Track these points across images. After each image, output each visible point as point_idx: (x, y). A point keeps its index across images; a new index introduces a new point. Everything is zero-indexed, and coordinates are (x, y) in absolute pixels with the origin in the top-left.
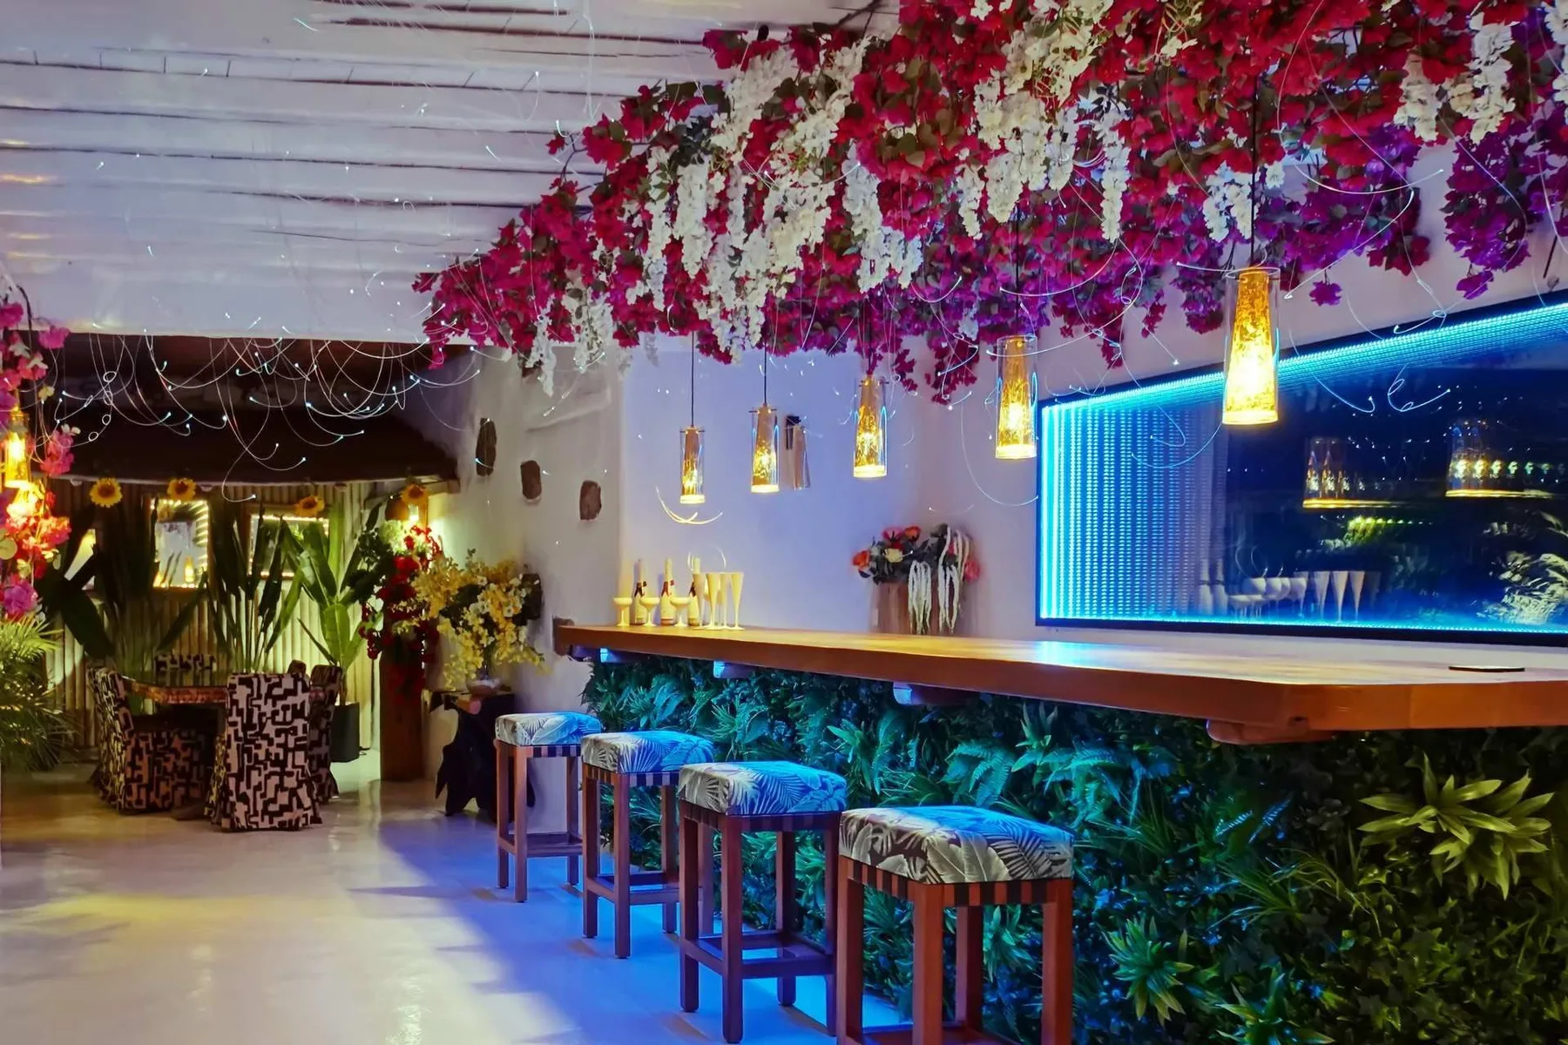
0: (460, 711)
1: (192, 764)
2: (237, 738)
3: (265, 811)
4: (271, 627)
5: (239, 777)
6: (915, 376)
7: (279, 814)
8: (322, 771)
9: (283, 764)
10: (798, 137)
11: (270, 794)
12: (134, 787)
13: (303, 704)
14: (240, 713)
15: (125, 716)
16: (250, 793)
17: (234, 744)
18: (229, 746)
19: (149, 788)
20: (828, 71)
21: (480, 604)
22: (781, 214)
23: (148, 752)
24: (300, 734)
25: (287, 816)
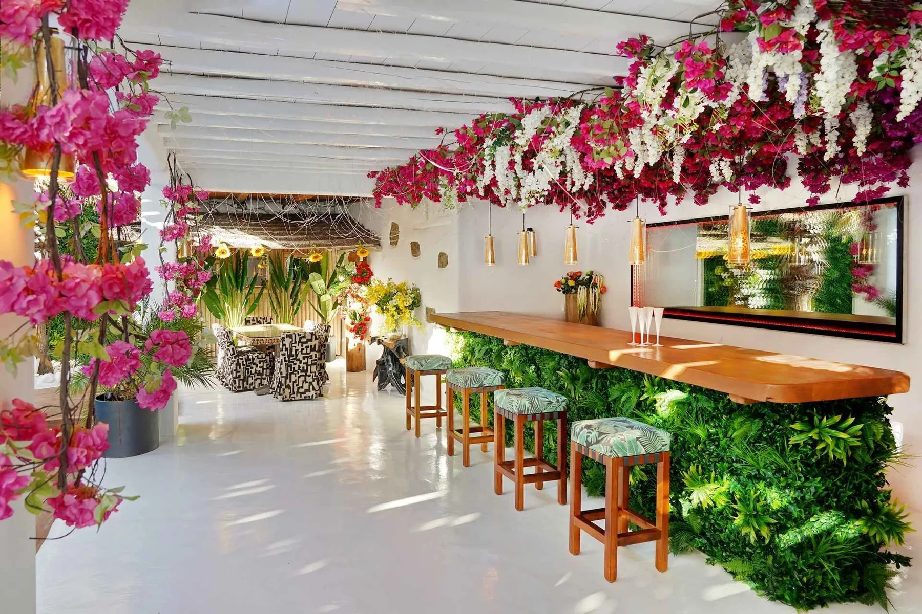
0: (384, 346)
1: (263, 369)
2: (285, 361)
3: (298, 392)
4: (295, 306)
5: (286, 377)
6: (580, 213)
7: (304, 393)
8: (322, 371)
9: (307, 371)
10: (555, 144)
11: (300, 385)
12: (237, 380)
13: (315, 345)
14: (286, 349)
15: (233, 349)
16: (291, 384)
17: (284, 363)
18: (281, 364)
19: (244, 380)
20: (565, 117)
21: (394, 301)
22: (541, 167)
23: (243, 365)
24: (314, 358)
25: (308, 394)
